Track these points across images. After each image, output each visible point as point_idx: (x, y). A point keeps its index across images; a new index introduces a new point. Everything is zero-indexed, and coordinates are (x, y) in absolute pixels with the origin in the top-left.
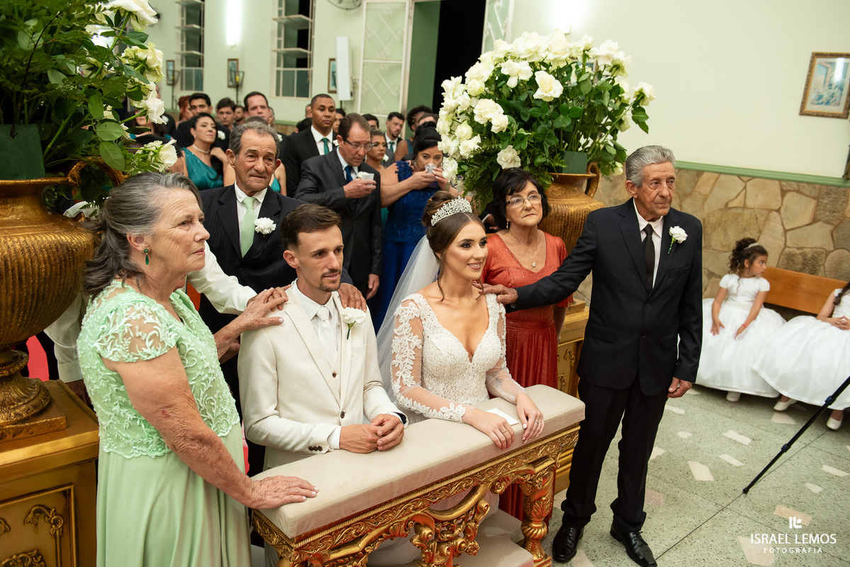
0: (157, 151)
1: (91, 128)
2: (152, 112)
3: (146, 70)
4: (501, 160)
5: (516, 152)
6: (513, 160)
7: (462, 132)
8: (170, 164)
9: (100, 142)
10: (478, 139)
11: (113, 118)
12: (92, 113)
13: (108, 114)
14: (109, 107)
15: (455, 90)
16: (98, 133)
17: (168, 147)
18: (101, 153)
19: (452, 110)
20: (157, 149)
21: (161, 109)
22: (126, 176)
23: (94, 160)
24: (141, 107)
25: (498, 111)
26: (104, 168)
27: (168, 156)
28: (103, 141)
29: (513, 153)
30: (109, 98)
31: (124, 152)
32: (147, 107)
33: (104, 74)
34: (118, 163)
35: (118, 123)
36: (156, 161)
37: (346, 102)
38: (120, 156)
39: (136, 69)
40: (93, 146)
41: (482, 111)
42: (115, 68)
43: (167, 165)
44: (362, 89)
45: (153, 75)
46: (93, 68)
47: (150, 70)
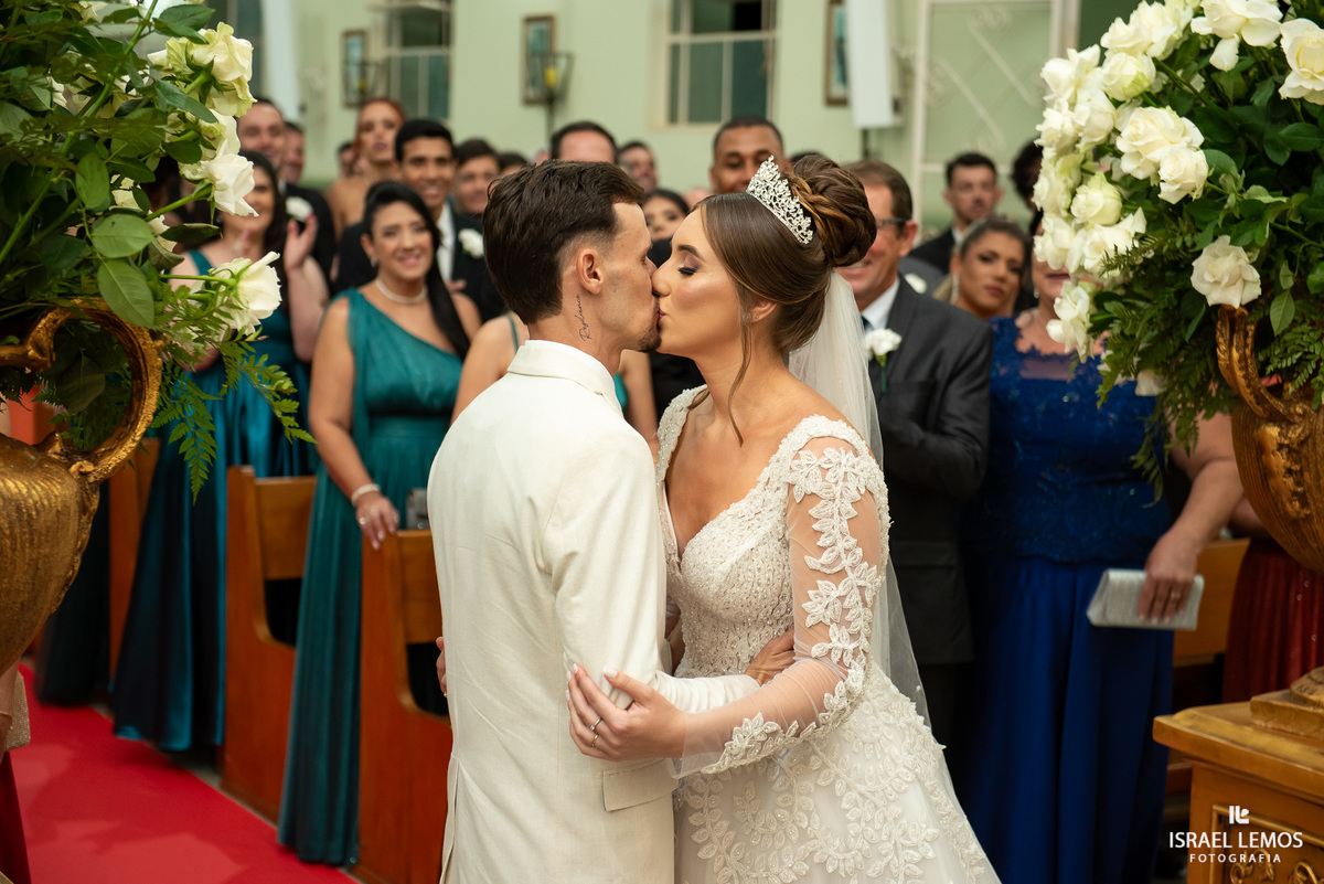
0: (231, 282)
1: (81, 232)
2: (224, 188)
3: (213, 90)
4: (1202, 280)
5: (1244, 256)
6: (1238, 279)
7: (1088, 205)
8: (265, 312)
9: (99, 262)
10: (1136, 222)
11: (135, 207)
12: (83, 195)
13: (125, 197)
14: (128, 182)
15: (1078, 84)
16: (96, 242)
17: (259, 271)
18: (103, 289)
19: (1068, 142)
20: (233, 276)
21: (246, 181)
22: (160, 343)
23: (87, 305)
24: (198, 177)
25: (1187, 139)
26: (110, 322)
27: (258, 292)
28: (107, 260)
29: (1238, 258)
30: (125, 159)
31: (152, 283)
32: (211, 177)
33: (119, 103)
34: (139, 309)
35: (144, 217)
36: (231, 305)
37: (881, 131)
38: (143, 292)
39: (190, 87)
40: (83, 274)
41: (1139, 143)
42: (138, 90)
43: (256, 313)
44: (929, 87)
45: (229, 100)
46: (94, 90)
47: (221, 88)
